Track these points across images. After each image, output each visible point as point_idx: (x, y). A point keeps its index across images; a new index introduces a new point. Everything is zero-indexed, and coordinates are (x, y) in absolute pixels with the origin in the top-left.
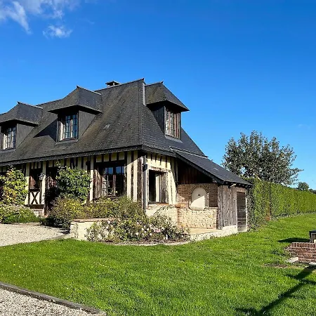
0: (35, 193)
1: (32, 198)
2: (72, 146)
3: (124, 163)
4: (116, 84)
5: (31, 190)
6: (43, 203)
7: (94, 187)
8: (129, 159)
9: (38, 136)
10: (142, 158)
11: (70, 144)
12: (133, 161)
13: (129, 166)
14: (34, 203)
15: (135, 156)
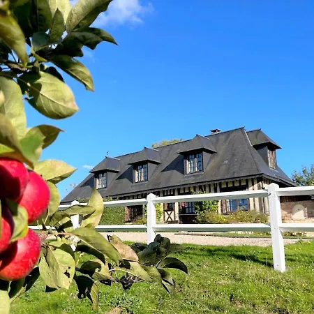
0: (169, 213)
1: (167, 216)
2: (201, 177)
3: (247, 186)
4: (218, 131)
5: (165, 211)
6: (177, 219)
7: (222, 205)
8: (250, 183)
10: (261, 183)
11: (198, 176)
12: (253, 185)
14: (169, 220)
15: (255, 182)
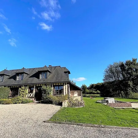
0: (31, 94)
1: (29, 95)
3: (63, 85)
5: (29, 93)
7: (53, 92)
9: (30, 77)
11: (44, 80)
13: (64, 86)
14: (30, 96)
15: (66, 84)
